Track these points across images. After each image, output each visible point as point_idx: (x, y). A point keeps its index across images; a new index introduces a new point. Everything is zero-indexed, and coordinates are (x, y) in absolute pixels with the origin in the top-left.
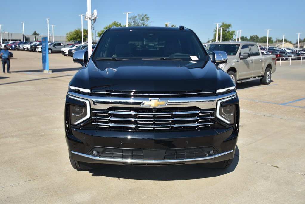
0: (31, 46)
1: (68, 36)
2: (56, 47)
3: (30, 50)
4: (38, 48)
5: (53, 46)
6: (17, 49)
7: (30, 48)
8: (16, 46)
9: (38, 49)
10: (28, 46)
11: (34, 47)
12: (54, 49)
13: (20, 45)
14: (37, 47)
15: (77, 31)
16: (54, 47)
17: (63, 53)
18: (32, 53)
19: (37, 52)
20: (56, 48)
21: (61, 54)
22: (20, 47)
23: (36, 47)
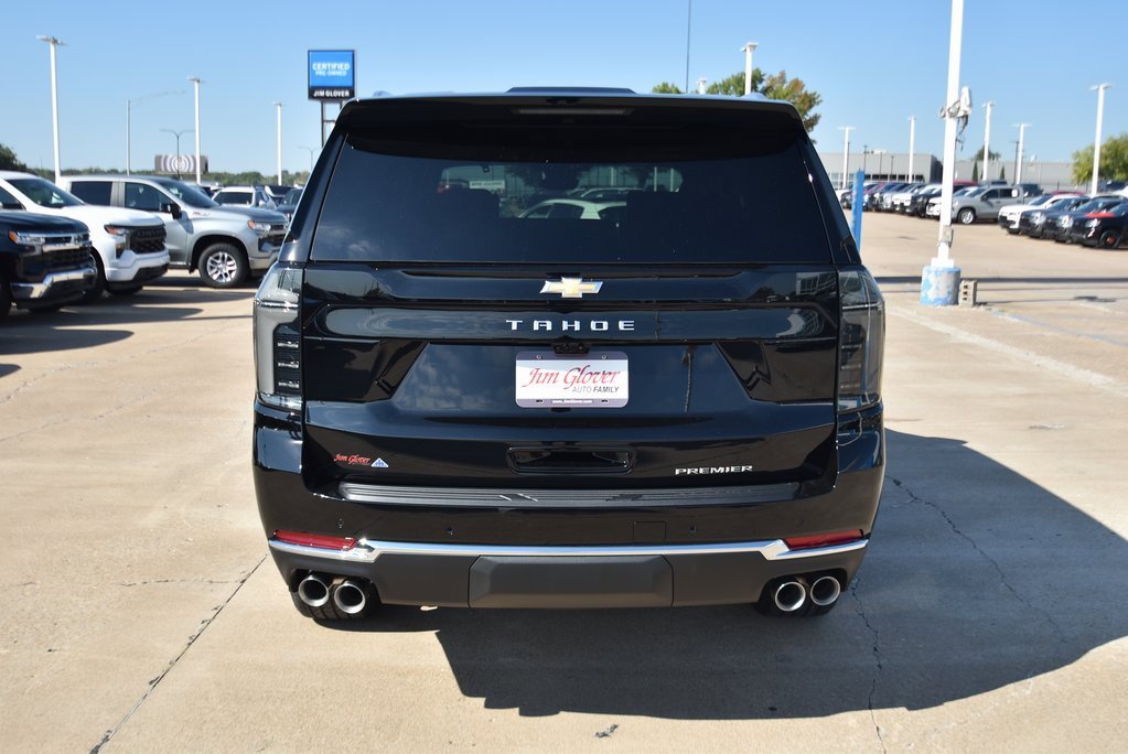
0: (914, 199)
1: (1078, 164)
2: (993, 201)
3: (908, 211)
4: (934, 205)
5: (983, 199)
6: (874, 206)
7: (907, 204)
8: (872, 198)
9: (932, 209)
10: (904, 198)
11: (920, 200)
12: (983, 209)
13: (885, 196)
14: (931, 201)
15: (1115, 142)
16: (983, 204)
17: (1005, 222)
18: (915, 221)
20: (991, 205)
21: (997, 229)
22: (882, 199)
23: (927, 203)
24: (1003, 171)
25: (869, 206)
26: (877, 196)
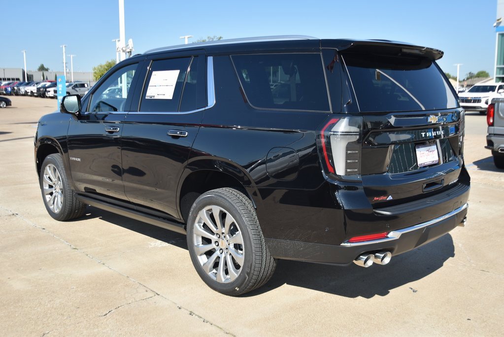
0: (38, 89)
1: (95, 73)
2: (77, 89)
3: (35, 94)
5: (73, 88)
6: (15, 93)
7: (35, 91)
8: (14, 89)
9: (48, 93)
10: (33, 89)
11: (42, 89)
12: (74, 93)
13: (20, 88)
14: (48, 90)
15: (110, 63)
16: (74, 90)
18: (39, 100)
19: (47, 97)
20: (77, 91)
22: (19, 90)
23: (46, 91)
24: (56, 75)
25: (12, 93)
26: (16, 88)
